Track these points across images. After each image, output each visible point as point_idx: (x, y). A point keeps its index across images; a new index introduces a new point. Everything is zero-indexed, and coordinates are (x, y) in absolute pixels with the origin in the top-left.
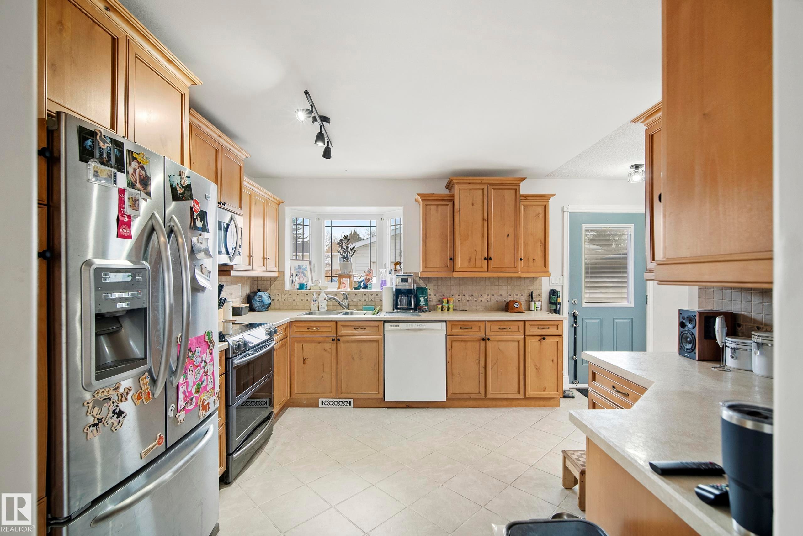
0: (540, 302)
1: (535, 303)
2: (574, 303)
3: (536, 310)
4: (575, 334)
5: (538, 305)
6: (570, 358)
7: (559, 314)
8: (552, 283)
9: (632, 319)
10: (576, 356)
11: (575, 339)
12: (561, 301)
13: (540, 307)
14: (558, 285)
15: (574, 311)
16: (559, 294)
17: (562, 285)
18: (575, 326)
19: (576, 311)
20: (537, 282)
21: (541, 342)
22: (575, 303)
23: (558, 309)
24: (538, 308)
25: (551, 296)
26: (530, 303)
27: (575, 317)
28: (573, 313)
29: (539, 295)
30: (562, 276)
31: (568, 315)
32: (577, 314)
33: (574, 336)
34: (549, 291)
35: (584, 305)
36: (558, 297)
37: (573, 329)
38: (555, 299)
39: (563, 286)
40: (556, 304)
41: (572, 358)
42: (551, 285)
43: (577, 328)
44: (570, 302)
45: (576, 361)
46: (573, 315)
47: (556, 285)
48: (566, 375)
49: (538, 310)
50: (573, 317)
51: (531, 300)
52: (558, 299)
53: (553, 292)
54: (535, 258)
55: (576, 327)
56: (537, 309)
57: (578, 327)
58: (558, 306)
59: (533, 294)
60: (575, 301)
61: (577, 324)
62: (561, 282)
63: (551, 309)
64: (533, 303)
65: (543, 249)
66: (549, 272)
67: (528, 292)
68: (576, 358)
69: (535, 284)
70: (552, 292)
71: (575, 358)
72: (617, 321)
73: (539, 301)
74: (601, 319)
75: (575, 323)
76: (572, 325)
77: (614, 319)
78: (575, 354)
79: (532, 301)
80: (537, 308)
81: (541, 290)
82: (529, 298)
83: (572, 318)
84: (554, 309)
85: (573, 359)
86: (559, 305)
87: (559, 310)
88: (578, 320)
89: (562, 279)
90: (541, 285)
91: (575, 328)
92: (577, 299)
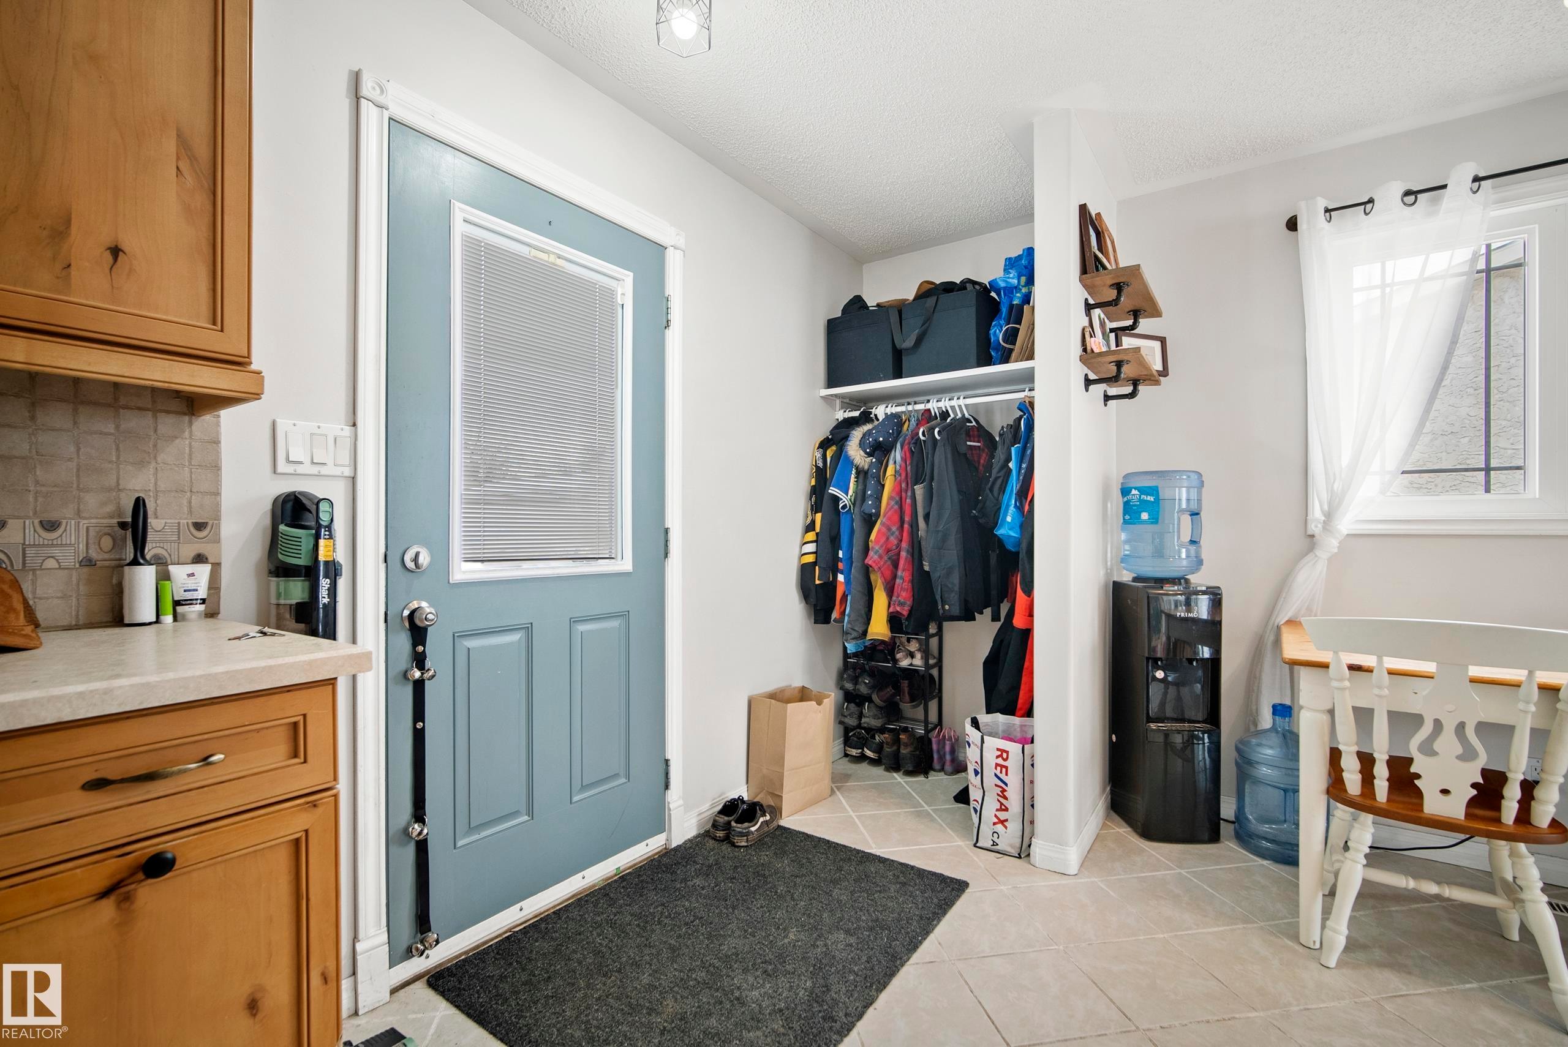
0: (203, 571)
1: (164, 576)
2: (410, 565)
3: (168, 619)
4: (419, 713)
5: (190, 584)
6: (394, 838)
7: (331, 634)
8: (288, 460)
9: (624, 615)
10: (423, 822)
11: (419, 738)
12: (341, 556)
13: (202, 593)
14: (324, 471)
15: (415, 605)
16: (324, 518)
17: (348, 472)
18: (417, 674)
19: (424, 604)
20: (182, 444)
21: (128, 898)
22: (417, 565)
23: (324, 598)
24: (189, 602)
25: (282, 528)
26: (121, 576)
27: (418, 633)
28: (406, 613)
29: (199, 526)
30: (348, 430)
31: (382, 625)
32: (430, 617)
33: (415, 723)
34: (268, 506)
35: (464, 571)
36: (320, 530)
37: (408, 691)
38: (306, 544)
39: (354, 479)
40: (310, 573)
41: (406, 832)
42: (280, 469)
43: (427, 682)
44: (394, 559)
45: (422, 847)
46: (407, 624)
47: (314, 470)
48: (372, 931)
49: (193, 616)
50: (409, 633)
51: (130, 554)
52: (322, 542)
53: (294, 507)
54: (128, 243)
55: (423, 681)
56: (179, 609)
57: (433, 676)
58: (324, 583)
59: (151, 521)
60: (417, 555)
61: (428, 664)
62: (345, 457)
63: (278, 605)
64: (145, 577)
65: (201, 200)
66: (253, 367)
67: (110, 508)
68: (425, 831)
69: (168, 454)
70: (289, 505)
71: (420, 833)
72: (582, 627)
73: (199, 559)
74: (528, 629)
75: (419, 660)
76: (405, 675)
77: (574, 621)
78: (419, 815)
79: (135, 562)
80: (177, 603)
81: (217, 494)
82: (117, 544)
83: (404, 641)
84: (297, 603)
85: (411, 838)
86: (326, 576)
87: (331, 609)
88: (436, 647)
89: (348, 444)
90: (216, 468)
91: (419, 687)
92: (426, 544)
